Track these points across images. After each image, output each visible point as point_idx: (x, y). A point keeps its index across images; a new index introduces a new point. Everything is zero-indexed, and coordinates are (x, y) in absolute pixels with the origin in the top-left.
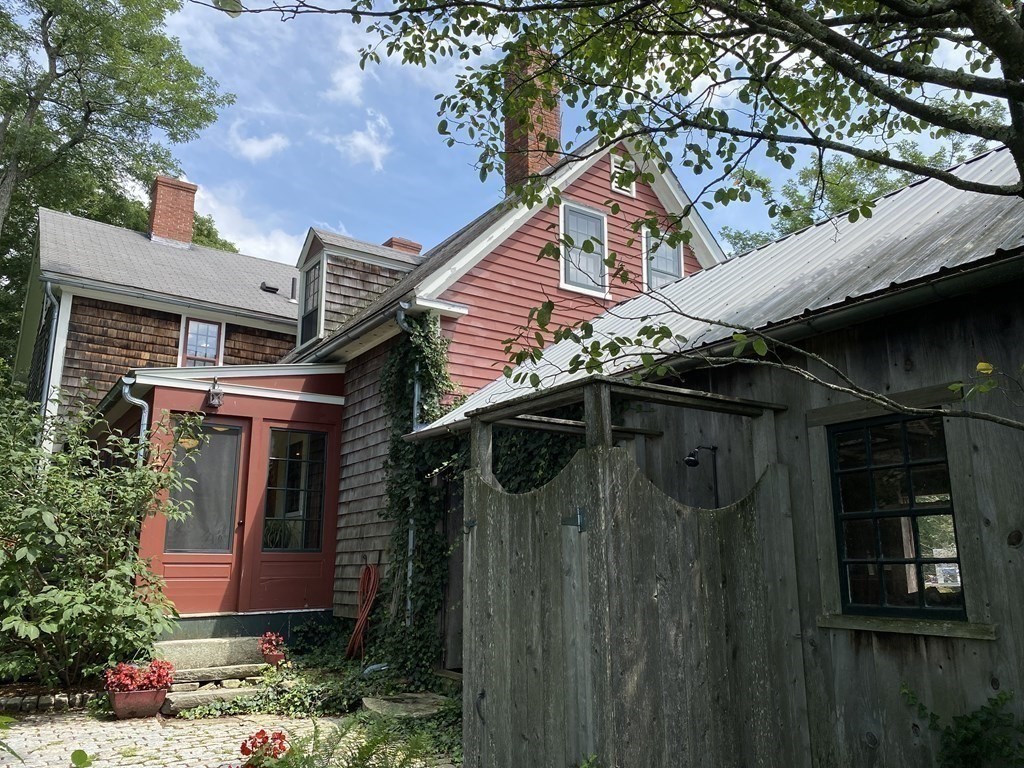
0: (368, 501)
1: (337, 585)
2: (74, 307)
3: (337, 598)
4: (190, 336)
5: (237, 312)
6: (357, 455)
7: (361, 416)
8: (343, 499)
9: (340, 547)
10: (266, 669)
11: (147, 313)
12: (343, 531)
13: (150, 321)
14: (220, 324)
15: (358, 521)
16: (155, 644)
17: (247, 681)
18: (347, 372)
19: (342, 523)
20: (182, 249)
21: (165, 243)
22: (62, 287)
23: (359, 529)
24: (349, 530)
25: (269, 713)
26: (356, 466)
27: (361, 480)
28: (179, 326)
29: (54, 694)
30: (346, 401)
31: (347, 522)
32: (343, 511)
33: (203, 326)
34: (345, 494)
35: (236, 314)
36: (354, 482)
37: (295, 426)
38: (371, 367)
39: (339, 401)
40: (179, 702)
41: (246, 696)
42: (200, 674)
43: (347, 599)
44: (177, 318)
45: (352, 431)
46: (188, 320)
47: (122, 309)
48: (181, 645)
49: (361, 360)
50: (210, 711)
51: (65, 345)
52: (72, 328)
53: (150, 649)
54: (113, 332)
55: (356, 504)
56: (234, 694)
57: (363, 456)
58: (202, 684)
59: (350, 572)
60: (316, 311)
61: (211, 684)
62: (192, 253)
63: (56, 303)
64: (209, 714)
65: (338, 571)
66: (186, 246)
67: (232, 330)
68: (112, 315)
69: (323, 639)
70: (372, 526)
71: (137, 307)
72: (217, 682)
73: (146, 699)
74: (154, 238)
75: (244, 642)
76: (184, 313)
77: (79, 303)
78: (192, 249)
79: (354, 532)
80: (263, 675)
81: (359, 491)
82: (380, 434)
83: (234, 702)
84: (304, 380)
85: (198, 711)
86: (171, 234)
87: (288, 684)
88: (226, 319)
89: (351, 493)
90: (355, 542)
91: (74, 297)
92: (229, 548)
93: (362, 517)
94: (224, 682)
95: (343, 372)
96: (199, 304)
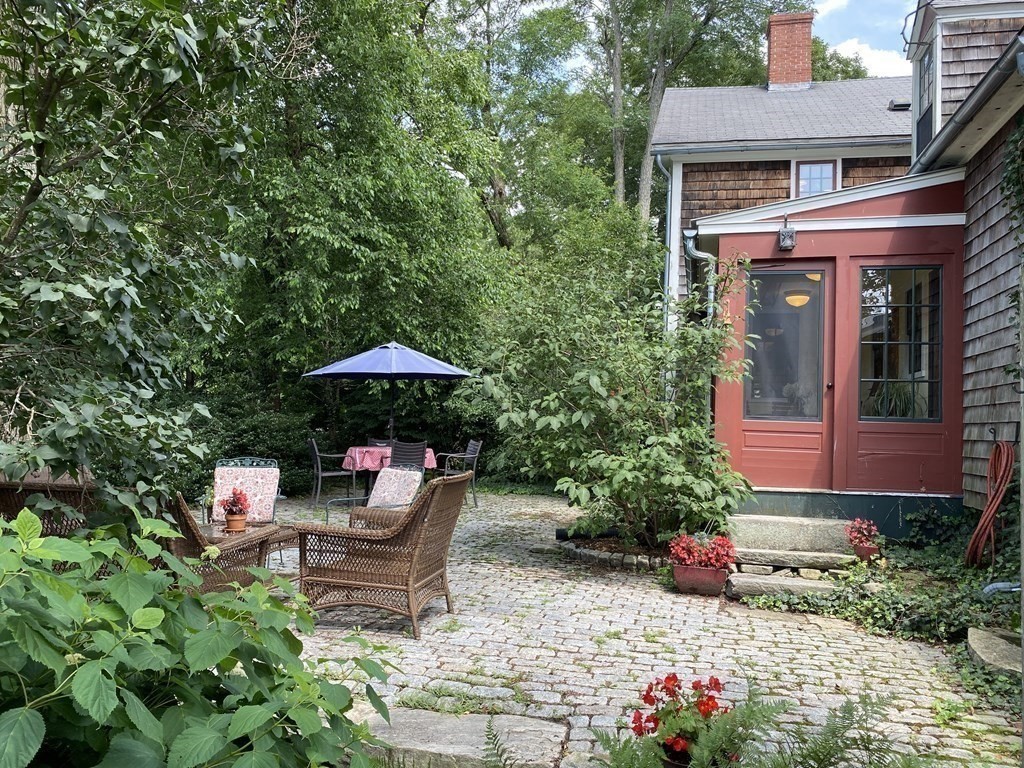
0: (999, 354)
1: (966, 466)
2: (685, 175)
3: (967, 483)
4: (802, 183)
5: (852, 143)
6: (983, 290)
7: (988, 233)
8: (969, 353)
9: (968, 417)
10: (854, 563)
11: (754, 166)
12: (971, 395)
13: (758, 174)
14: (834, 162)
15: (987, 382)
16: (728, 517)
17: (830, 574)
18: (968, 177)
19: (968, 385)
20: (801, 91)
21: (783, 89)
22: (672, 157)
23: (990, 391)
24: (978, 395)
25: (846, 619)
26: (983, 306)
27: (990, 325)
28: (790, 173)
29: (637, 555)
30: (968, 218)
31: (975, 384)
32: (969, 369)
33: (816, 168)
34: (971, 346)
35: (852, 145)
36: (980, 329)
37: (895, 262)
38: (997, 160)
39: (958, 219)
40: (741, 587)
41: (819, 593)
42: (772, 558)
43: (979, 486)
44: (786, 165)
45: (976, 259)
46: (798, 164)
47: (729, 167)
48: (756, 522)
49: (985, 154)
50: (775, 602)
51: (679, 216)
52: (685, 198)
53: (722, 523)
54: (722, 194)
55: (985, 358)
56: (805, 588)
57: (990, 291)
58: (777, 568)
59: (981, 450)
60: (930, 109)
61: (786, 571)
62: (813, 92)
63: (669, 175)
64: (774, 606)
65: (967, 448)
66: (807, 86)
67: (849, 165)
68: (720, 176)
69: (949, 534)
70: (1005, 388)
71: (743, 162)
72: (795, 570)
73: (705, 577)
74: (771, 87)
75: (831, 527)
76: (793, 157)
77: (689, 169)
78: (811, 88)
79: (984, 396)
80: (848, 569)
81: (988, 339)
82: (1011, 255)
83: (804, 597)
84: (902, 199)
85: (762, 600)
86: (790, 77)
87: (874, 587)
88: (841, 155)
89: (978, 344)
90: (985, 411)
91: (684, 165)
92: (818, 416)
93: (992, 376)
94: (801, 570)
95: (963, 178)
96: (808, 143)
